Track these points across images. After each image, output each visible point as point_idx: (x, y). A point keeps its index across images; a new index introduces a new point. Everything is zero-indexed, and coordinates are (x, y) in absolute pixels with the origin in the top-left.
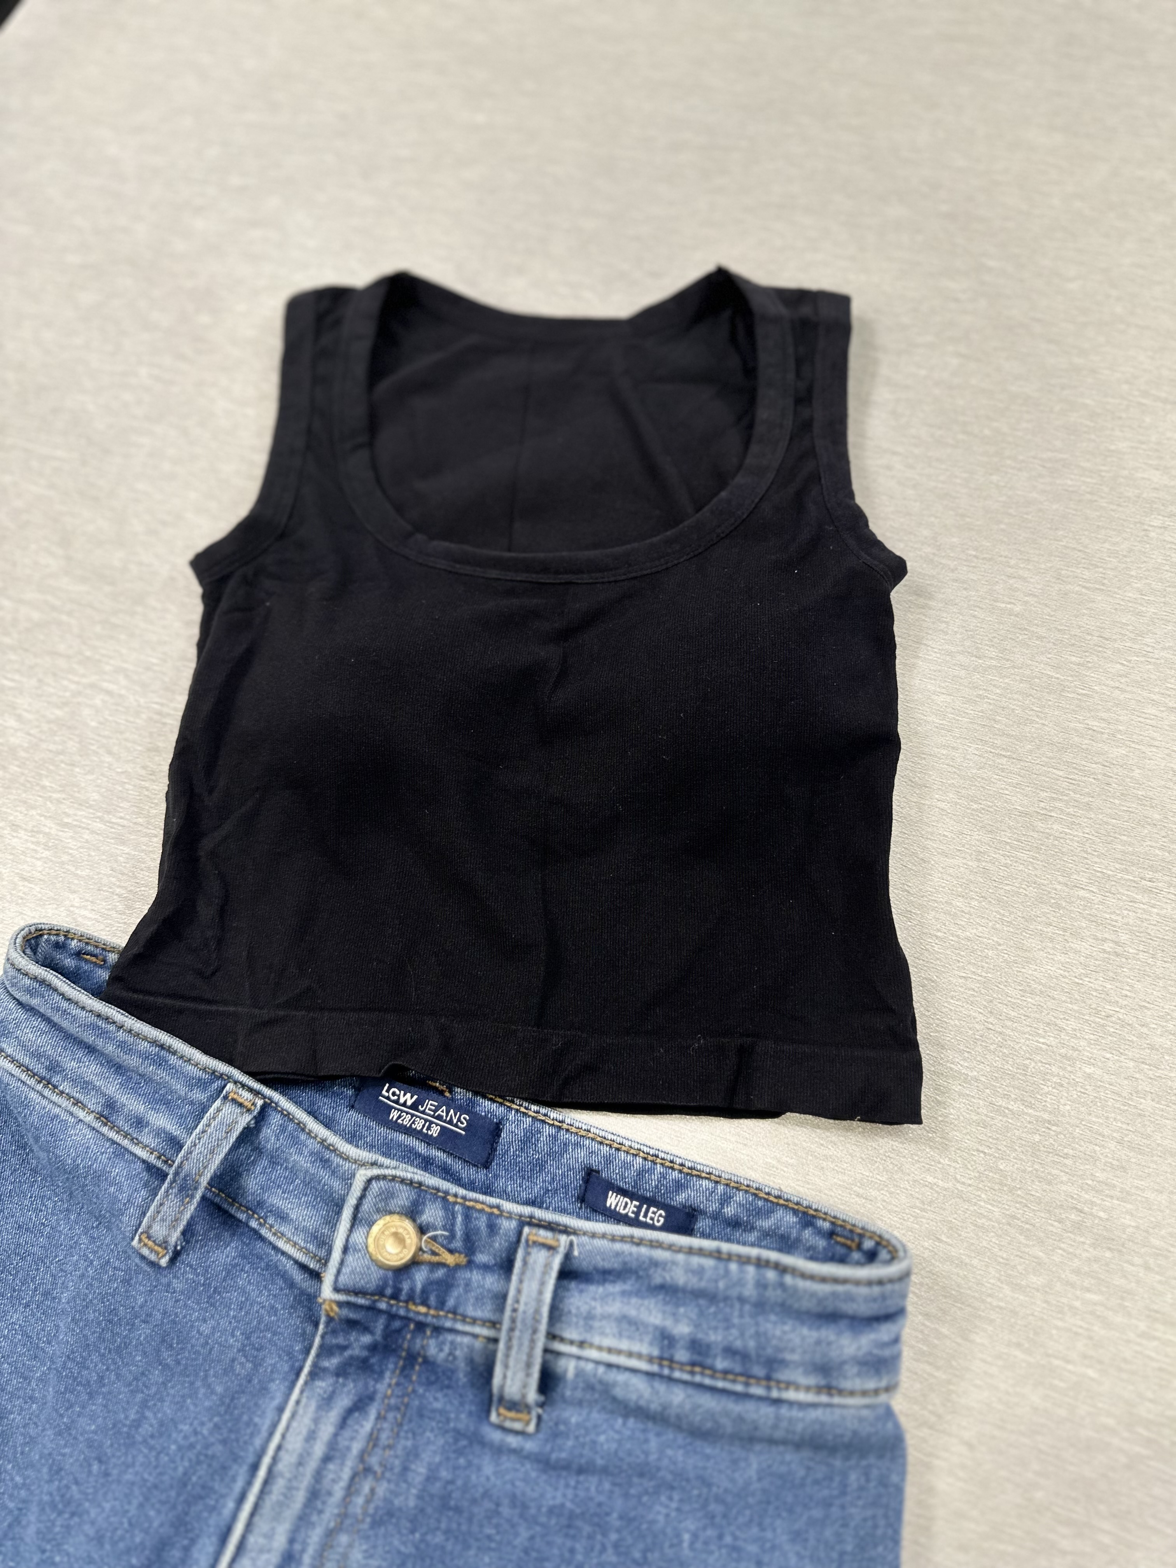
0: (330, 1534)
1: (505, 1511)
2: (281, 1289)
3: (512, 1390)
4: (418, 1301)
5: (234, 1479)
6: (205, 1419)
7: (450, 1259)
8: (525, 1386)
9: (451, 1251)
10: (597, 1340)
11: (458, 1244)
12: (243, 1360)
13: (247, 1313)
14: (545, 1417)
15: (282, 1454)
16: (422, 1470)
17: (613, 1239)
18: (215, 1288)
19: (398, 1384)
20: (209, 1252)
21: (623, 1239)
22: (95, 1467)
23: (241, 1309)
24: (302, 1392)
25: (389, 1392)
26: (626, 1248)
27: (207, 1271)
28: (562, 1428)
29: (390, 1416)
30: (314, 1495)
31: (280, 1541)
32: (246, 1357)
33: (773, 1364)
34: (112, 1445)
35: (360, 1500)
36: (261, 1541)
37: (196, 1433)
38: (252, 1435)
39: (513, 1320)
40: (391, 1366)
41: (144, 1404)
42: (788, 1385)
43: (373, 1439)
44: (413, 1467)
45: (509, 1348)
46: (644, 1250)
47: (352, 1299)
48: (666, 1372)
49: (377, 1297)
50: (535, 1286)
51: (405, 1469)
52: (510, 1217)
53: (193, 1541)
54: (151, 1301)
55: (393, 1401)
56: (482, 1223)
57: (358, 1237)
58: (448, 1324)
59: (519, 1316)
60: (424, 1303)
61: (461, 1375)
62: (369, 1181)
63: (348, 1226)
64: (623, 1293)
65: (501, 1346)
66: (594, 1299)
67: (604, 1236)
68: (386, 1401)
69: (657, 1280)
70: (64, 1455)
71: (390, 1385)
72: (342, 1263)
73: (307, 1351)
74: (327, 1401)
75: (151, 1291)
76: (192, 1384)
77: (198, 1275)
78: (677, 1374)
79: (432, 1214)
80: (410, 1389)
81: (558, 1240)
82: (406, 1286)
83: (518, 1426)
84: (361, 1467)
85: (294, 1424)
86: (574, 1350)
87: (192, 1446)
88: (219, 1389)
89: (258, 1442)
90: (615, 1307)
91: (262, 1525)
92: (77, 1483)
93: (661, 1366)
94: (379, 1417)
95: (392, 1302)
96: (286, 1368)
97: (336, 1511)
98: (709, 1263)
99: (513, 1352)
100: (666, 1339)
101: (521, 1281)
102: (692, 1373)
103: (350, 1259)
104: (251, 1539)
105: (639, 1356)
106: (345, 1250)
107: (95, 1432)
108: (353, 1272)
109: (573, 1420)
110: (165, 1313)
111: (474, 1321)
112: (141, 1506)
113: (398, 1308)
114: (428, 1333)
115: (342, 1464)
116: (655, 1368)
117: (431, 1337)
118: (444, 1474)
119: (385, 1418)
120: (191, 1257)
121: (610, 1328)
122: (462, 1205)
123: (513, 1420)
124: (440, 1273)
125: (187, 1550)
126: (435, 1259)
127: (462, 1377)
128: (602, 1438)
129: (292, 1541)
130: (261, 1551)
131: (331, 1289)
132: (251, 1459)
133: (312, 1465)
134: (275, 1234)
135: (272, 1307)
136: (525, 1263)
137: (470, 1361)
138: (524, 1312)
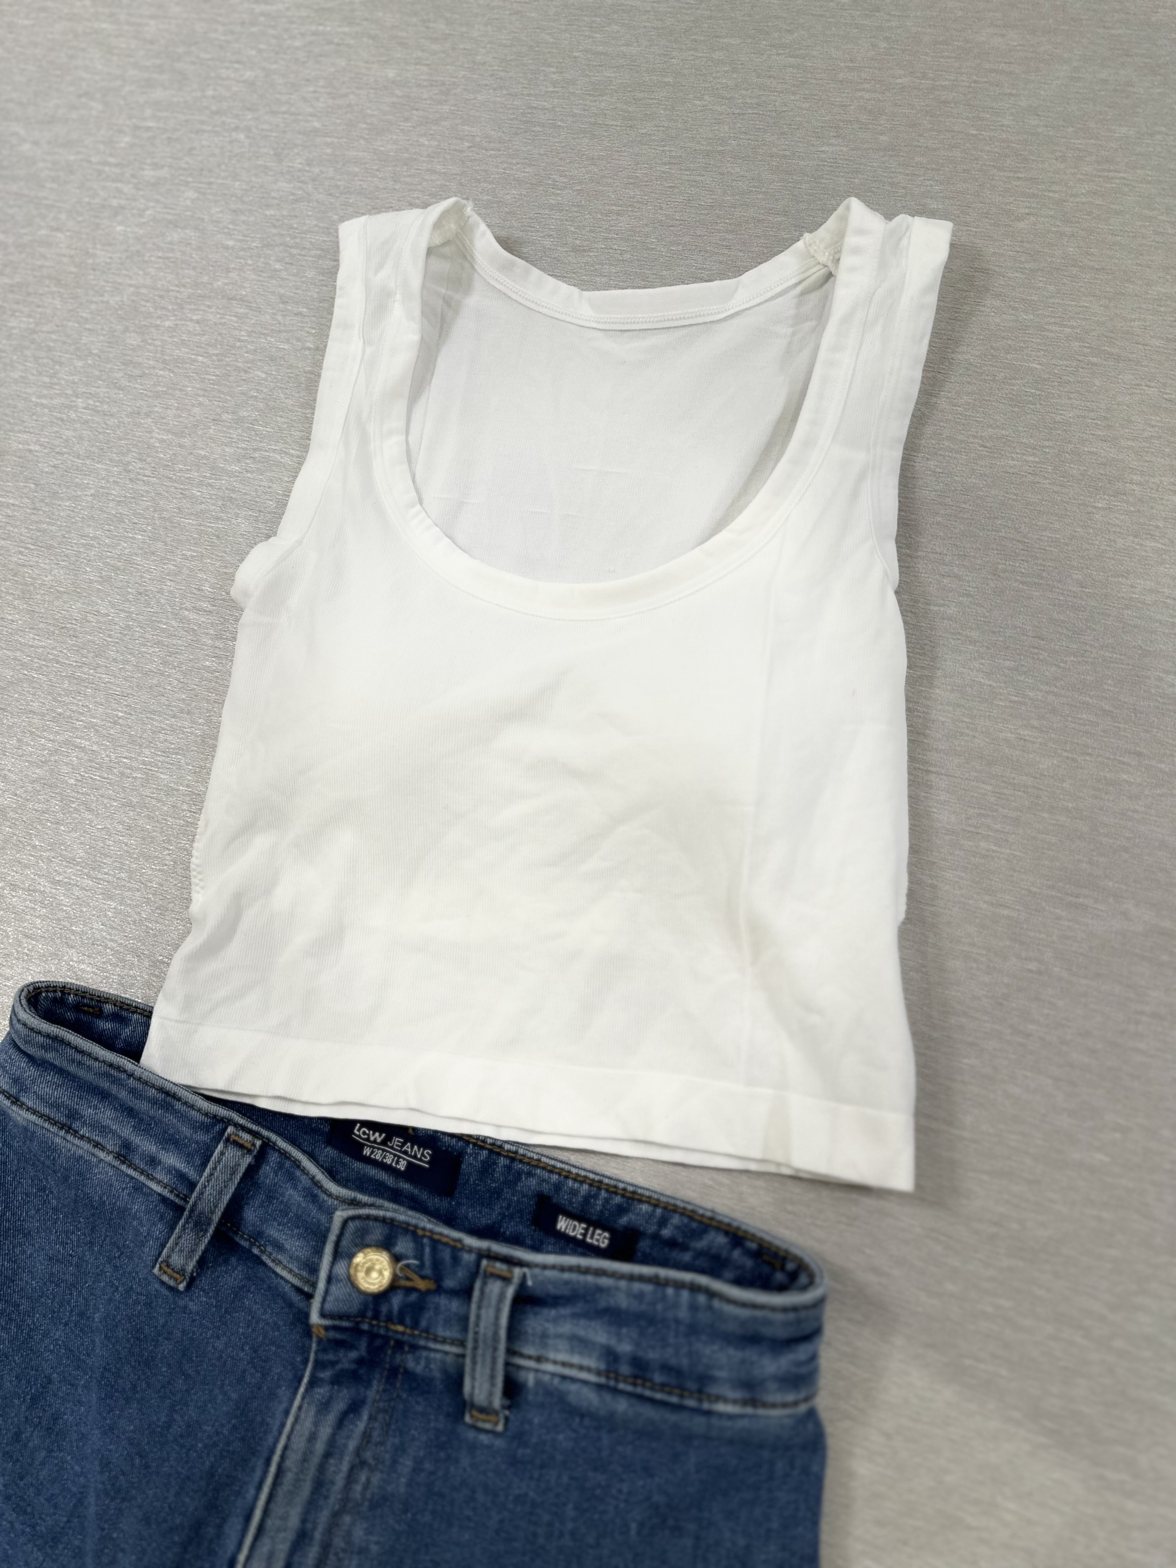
0: (336, 1515)
1: (480, 1497)
2: (282, 1308)
3: (480, 1398)
4: (395, 1321)
5: (253, 1470)
6: (224, 1422)
7: (422, 1285)
8: (491, 1394)
9: (423, 1277)
10: (552, 1355)
11: (428, 1271)
12: (253, 1371)
13: (254, 1330)
14: (512, 1418)
15: (289, 1452)
16: (409, 1463)
17: (562, 1269)
18: (226, 1309)
19: (384, 1391)
20: (218, 1277)
21: (571, 1269)
22: (137, 1461)
23: (248, 1326)
24: (303, 1398)
25: (378, 1397)
26: (574, 1276)
27: (217, 1294)
28: (527, 1427)
29: (380, 1417)
30: (320, 1485)
31: (294, 1521)
32: (255, 1368)
33: (704, 1380)
34: (149, 1443)
35: (358, 1488)
36: (278, 1523)
37: (217, 1433)
38: (265, 1432)
39: (476, 1341)
40: (377, 1376)
41: (172, 1409)
42: (718, 1398)
43: (366, 1436)
44: (401, 1460)
45: (474, 1363)
46: (590, 1278)
47: (337, 1323)
48: (612, 1383)
49: (359, 1319)
50: (492, 1313)
51: (395, 1462)
52: (470, 1250)
53: (224, 1520)
54: (171, 1321)
55: (381, 1405)
56: (446, 1255)
57: (340, 1268)
58: (422, 1343)
59: (481, 1338)
60: (401, 1322)
61: (438, 1383)
62: (345, 1223)
63: (330, 1259)
64: (574, 1316)
65: (468, 1361)
66: (547, 1321)
67: (553, 1267)
68: (376, 1405)
69: (602, 1304)
70: (110, 1451)
71: (378, 1392)
72: (327, 1292)
73: (305, 1362)
74: (324, 1407)
75: (170, 1313)
76: (211, 1391)
77: (210, 1298)
78: (622, 1386)
79: (404, 1245)
80: (395, 1395)
81: (511, 1272)
82: (384, 1309)
83: (488, 1426)
84: (357, 1460)
85: (298, 1427)
86: (531, 1364)
87: (215, 1444)
88: (234, 1396)
89: (270, 1440)
90: (566, 1328)
91: (277, 1509)
92: (124, 1474)
93: (608, 1377)
94: (371, 1418)
95: (374, 1322)
96: (290, 1376)
97: (339, 1496)
98: (648, 1288)
99: (479, 1367)
100: (611, 1356)
101: (479, 1307)
102: (635, 1385)
103: (333, 1288)
104: (269, 1522)
105: (589, 1370)
106: (329, 1280)
107: (134, 1432)
108: (336, 1300)
109: (536, 1421)
110: (183, 1331)
111: (444, 1341)
112: (177, 1494)
113: (379, 1327)
114: (406, 1349)
115: (341, 1459)
116: (602, 1380)
117: (409, 1352)
118: (428, 1466)
119: (376, 1419)
120: (204, 1282)
121: (563, 1344)
122: (431, 1239)
123: (484, 1421)
124: (413, 1297)
125: (220, 1527)
126: (409, 1284)
127: (439, 1386)
128: (561, 1437)
129: (304, 1521)
130: (279, 1530)
131: (318, 1315)
132: (265, 1454)
133: (315, 1460)
134: (273, 1261)
135: (275, 1323)
136: (482, 1292)
137: (445, 1371)
138: (485, 1335)
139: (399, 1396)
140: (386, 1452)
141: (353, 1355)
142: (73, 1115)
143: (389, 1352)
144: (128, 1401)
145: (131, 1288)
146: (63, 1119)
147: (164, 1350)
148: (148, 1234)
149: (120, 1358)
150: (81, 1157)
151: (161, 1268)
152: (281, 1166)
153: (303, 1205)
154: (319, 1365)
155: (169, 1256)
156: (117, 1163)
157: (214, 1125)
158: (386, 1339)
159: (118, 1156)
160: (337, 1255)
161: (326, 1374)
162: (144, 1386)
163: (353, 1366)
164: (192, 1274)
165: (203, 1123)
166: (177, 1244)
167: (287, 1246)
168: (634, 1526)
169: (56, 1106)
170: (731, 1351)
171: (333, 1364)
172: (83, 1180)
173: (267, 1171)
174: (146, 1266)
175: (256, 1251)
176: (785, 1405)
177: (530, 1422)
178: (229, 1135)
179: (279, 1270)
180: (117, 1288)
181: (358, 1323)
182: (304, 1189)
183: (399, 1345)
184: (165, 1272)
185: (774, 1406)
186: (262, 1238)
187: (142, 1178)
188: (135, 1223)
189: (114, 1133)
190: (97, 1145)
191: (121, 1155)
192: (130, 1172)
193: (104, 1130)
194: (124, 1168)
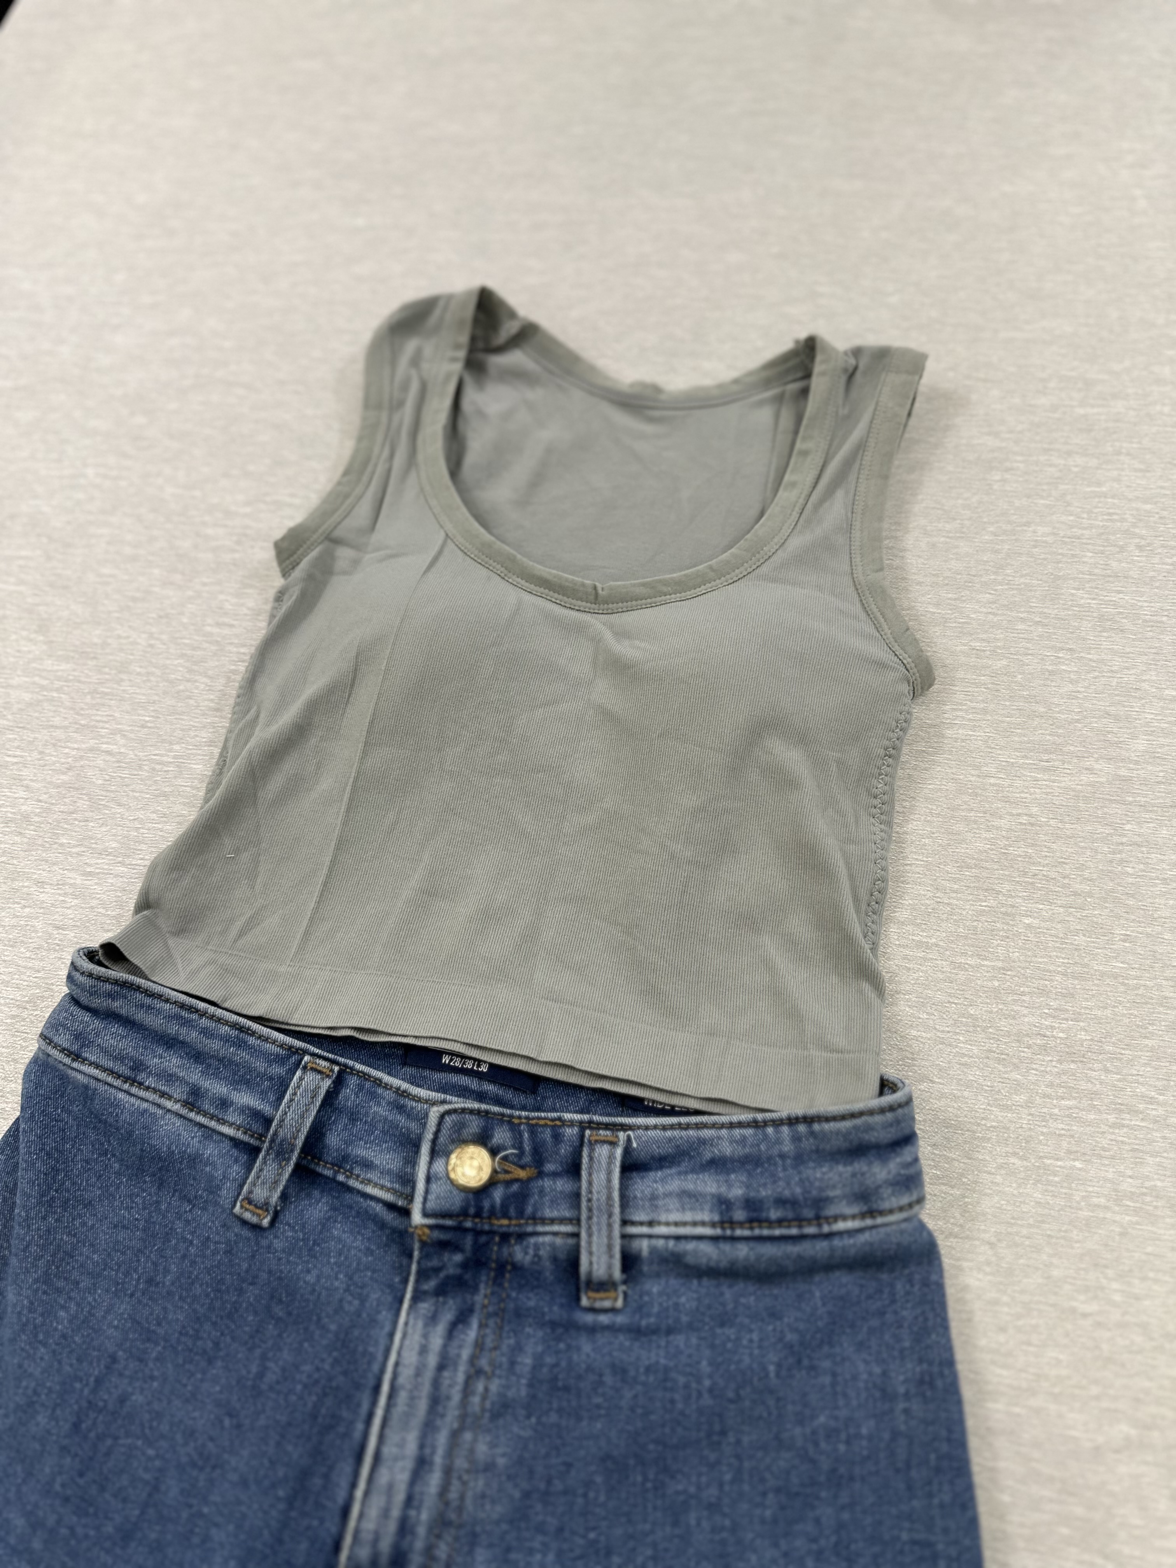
139: (508, 1296)
140: (503, 1355)
141: (458, 1258)
142: (138, 1066)
143: (495, 1248)
144: (210, 1361)
145: (208, 1238)
146: (127, 1072)
147: (249, 1297)
148: (224, 1177)
149: (198, 1318)
150: (145, 1111)
151: (242, 1207)
152: (361, 1087)
153: (390, 1118)
154: (422, 1275)
155: (251, 1192)
156: (184, 1111)
157: (288, 1057)
158: (491, 1233)
159: (186, 1104)
160: (434, 1153)
161: (430, 1285)
162: (228, 1339)
163: (458, 1271)
164: (276, 1207)
165: (278, 1055)
166: (258, 1178)
167: (377, 1162)
168: (772, 1368)
169: (120, 1058)
170: (841, 1168)
171: (437, 1270)
172: (149, 1132)
173: (348, 1095)
174: (224, 1211)
175: (341, 1178)
176: (901, 1209)
177: (649, 1293)
178: (306, 1063)
179: (370, 1190)
180: (191, 1242)
181: (460, 1222)
182: (389, 1103)
183: (505, 1237)
184: (247, 1210)
185: (891, 1211)
186: (347, 1163)
187: (213, 1124)
188: (208, 1169)
189: (182, 1080)
190: (163, 1094)
191: (188, 1103)
192: (200, 1119)
193: (170, 1078)
194: (192, 1115)
